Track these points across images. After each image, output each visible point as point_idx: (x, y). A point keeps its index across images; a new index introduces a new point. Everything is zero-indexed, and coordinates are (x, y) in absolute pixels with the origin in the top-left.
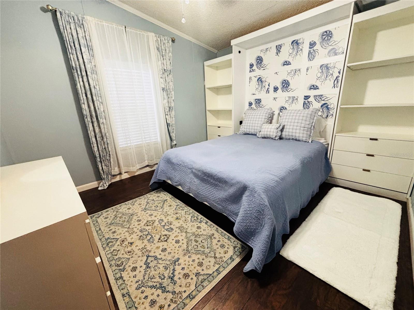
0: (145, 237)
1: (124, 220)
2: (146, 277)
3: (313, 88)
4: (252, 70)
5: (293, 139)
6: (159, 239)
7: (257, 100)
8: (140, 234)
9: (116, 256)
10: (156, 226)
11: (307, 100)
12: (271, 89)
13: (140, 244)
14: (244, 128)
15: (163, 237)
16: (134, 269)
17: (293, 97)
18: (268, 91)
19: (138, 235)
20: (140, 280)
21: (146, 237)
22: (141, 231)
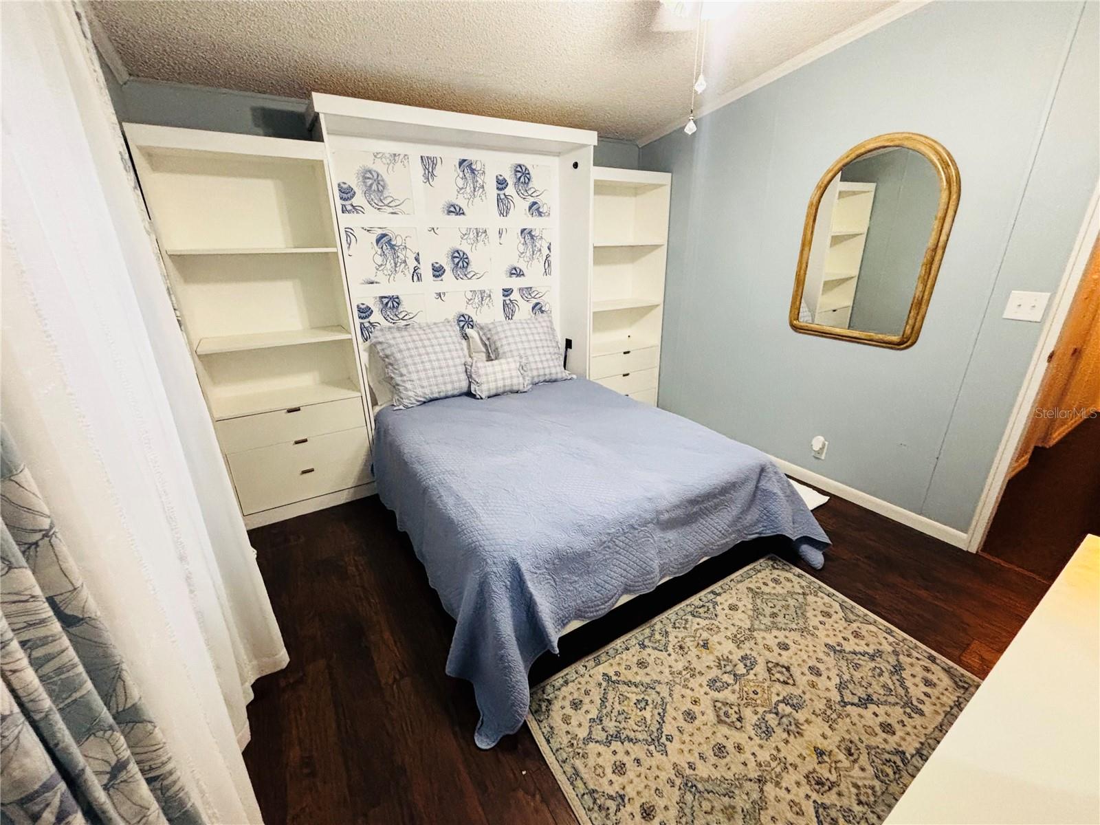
0: (785, 720)
3: (514, 274)
4: (349, 208)
6: (786, 683)
7: (386, 300)
8: (780, 734)
9: (877, 789)
10: (737, 695)
11: (508, 298)
12: (426, 271)
13: (815, 732)
15: (778, 676)
16: (887, 728)
17: (482, 292)
18: (416, 275)
19: (787, 742)
21: (789, 715)
22: (769, 732)
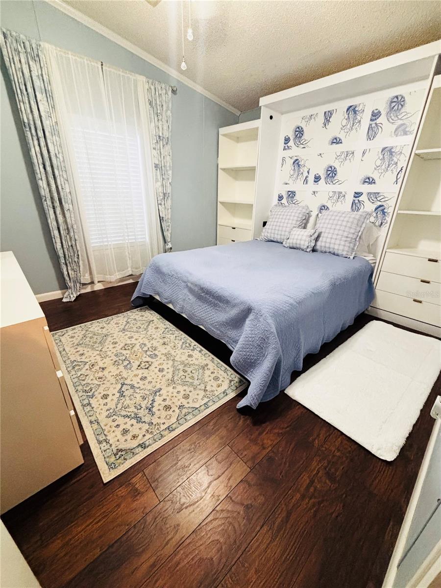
0: (121, 362)
1: (96, 342)
2: (120, 406)
3: (367, 182)
4: (286, 147)
5: (330, 252)
6: (139, 366)
7: (290, 193)
8: (115, 359)
9: (83, 382)
10: (136, 350)
11: (358, 199)
12: (311, 179)
13: (114, 370)
14: (268, 232)
15: (144, 364)
16: (105, 397)
17: (340, 193)
18: (306, 181)
19: (112, 360)
20: (111, 409)
21: (123, 363)
22: (116, 355)
